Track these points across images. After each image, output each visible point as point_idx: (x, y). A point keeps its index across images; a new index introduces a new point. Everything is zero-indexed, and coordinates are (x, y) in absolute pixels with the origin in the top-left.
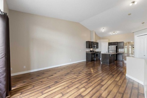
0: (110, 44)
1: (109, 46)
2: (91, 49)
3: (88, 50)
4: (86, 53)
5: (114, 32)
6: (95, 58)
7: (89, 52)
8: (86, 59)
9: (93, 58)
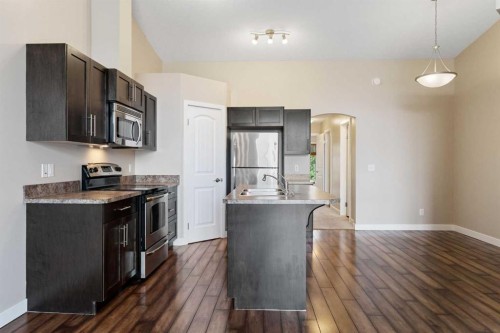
0: (240, 119)
1: (235, 135)
2: (96, 156)
3: (57, 165)
4: (31, 209)
5: (271, 33)
6: (140, 248)
7: (67, 188)
8: (30, 292)
9: (124, 250)
